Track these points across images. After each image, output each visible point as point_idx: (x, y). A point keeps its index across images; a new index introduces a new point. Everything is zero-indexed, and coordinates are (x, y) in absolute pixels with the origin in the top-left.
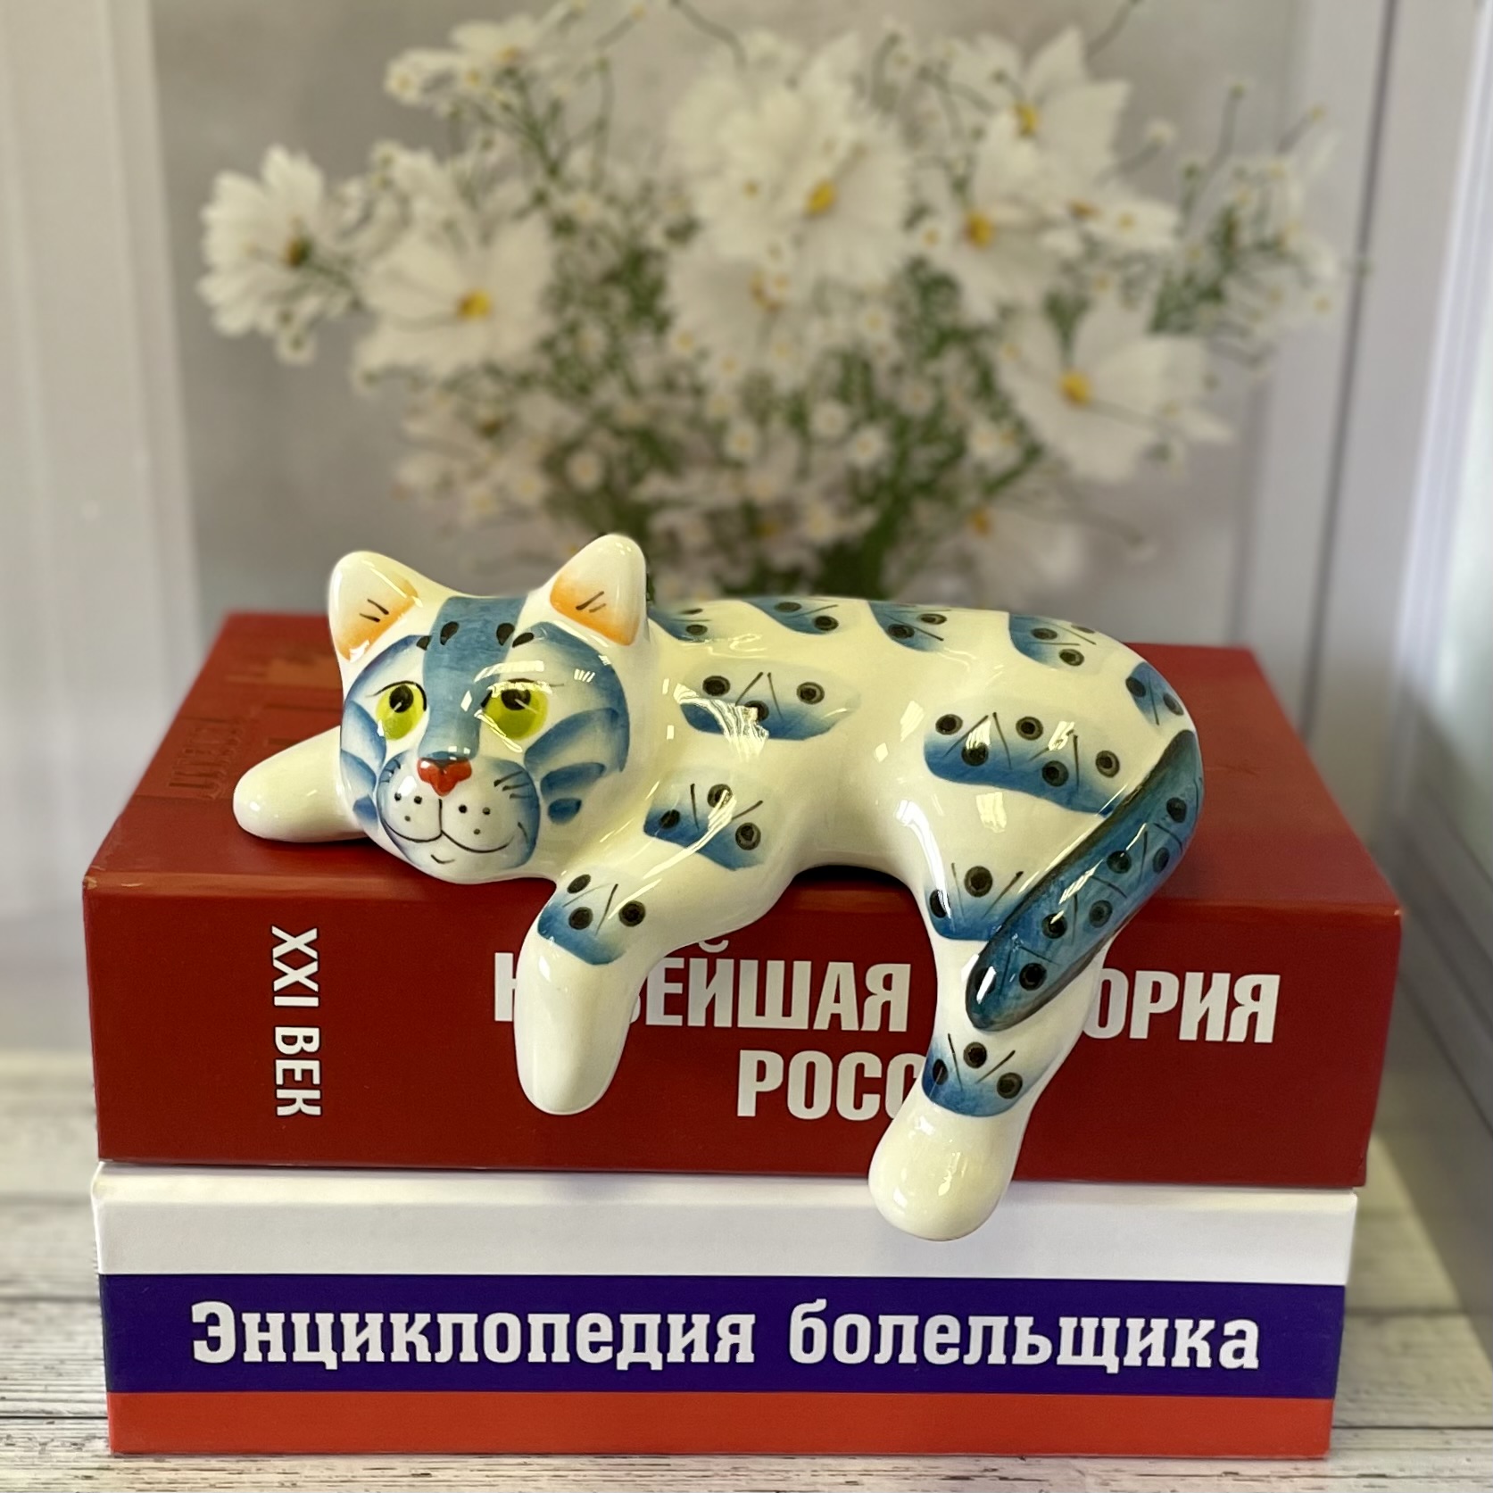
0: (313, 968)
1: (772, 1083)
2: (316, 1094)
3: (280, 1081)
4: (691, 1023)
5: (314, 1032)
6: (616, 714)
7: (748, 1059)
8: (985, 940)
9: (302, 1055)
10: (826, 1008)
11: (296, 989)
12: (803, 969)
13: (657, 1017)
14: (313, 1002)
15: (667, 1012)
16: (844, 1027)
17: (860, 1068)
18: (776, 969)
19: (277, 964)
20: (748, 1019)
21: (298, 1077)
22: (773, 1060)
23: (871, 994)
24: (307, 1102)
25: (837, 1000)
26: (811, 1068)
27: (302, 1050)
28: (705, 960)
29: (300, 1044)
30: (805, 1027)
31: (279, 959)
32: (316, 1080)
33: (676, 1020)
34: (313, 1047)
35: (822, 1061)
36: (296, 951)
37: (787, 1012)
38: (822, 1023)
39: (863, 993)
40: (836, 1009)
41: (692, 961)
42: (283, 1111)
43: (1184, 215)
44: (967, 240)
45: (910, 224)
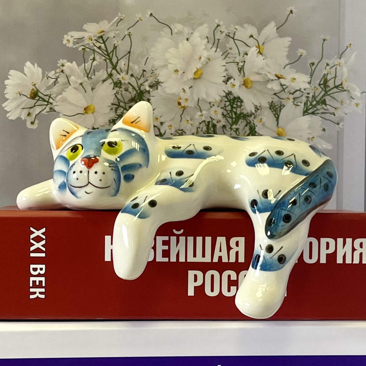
0: (43, 242)
1: (199, 283)
2: (43, 290)
3: (31, 285)
4: (171, 261)
5: (43, 266)
6: (145, 150)
7: (191, 274)
8: (270, 211)
9: (39, 275)
10: (217, 254)
11: (38, 250)
12: (208, 239)
13: (160, 259)
14: (43, 255)
15: (163, 257)
16: (223, 261)
17: (229, 276)
18: (199, 239)
19: (32, 241)
20: (191, 259)
21: (37, 284)
22: (200, 274)
23: (232, 248)
24: (40, 293)
25: (220, 251)
26: (212, 276)
27: (39, 273)
28: (175, 237)
29: (39, 271)
30: (210, 261)
31: (33, 239)
32: (44, 285)
33: (166, 260)
34: (43, 272)
35: (216, 274)
36: (38, 236)
37: (204, 256)
38: (216, 260)
39: (229, 248)
40: (220, 254)
41: (171, 237)
42: (32, 297)
43: (311, 78)
44: (244, 87)
45: (226, 82)
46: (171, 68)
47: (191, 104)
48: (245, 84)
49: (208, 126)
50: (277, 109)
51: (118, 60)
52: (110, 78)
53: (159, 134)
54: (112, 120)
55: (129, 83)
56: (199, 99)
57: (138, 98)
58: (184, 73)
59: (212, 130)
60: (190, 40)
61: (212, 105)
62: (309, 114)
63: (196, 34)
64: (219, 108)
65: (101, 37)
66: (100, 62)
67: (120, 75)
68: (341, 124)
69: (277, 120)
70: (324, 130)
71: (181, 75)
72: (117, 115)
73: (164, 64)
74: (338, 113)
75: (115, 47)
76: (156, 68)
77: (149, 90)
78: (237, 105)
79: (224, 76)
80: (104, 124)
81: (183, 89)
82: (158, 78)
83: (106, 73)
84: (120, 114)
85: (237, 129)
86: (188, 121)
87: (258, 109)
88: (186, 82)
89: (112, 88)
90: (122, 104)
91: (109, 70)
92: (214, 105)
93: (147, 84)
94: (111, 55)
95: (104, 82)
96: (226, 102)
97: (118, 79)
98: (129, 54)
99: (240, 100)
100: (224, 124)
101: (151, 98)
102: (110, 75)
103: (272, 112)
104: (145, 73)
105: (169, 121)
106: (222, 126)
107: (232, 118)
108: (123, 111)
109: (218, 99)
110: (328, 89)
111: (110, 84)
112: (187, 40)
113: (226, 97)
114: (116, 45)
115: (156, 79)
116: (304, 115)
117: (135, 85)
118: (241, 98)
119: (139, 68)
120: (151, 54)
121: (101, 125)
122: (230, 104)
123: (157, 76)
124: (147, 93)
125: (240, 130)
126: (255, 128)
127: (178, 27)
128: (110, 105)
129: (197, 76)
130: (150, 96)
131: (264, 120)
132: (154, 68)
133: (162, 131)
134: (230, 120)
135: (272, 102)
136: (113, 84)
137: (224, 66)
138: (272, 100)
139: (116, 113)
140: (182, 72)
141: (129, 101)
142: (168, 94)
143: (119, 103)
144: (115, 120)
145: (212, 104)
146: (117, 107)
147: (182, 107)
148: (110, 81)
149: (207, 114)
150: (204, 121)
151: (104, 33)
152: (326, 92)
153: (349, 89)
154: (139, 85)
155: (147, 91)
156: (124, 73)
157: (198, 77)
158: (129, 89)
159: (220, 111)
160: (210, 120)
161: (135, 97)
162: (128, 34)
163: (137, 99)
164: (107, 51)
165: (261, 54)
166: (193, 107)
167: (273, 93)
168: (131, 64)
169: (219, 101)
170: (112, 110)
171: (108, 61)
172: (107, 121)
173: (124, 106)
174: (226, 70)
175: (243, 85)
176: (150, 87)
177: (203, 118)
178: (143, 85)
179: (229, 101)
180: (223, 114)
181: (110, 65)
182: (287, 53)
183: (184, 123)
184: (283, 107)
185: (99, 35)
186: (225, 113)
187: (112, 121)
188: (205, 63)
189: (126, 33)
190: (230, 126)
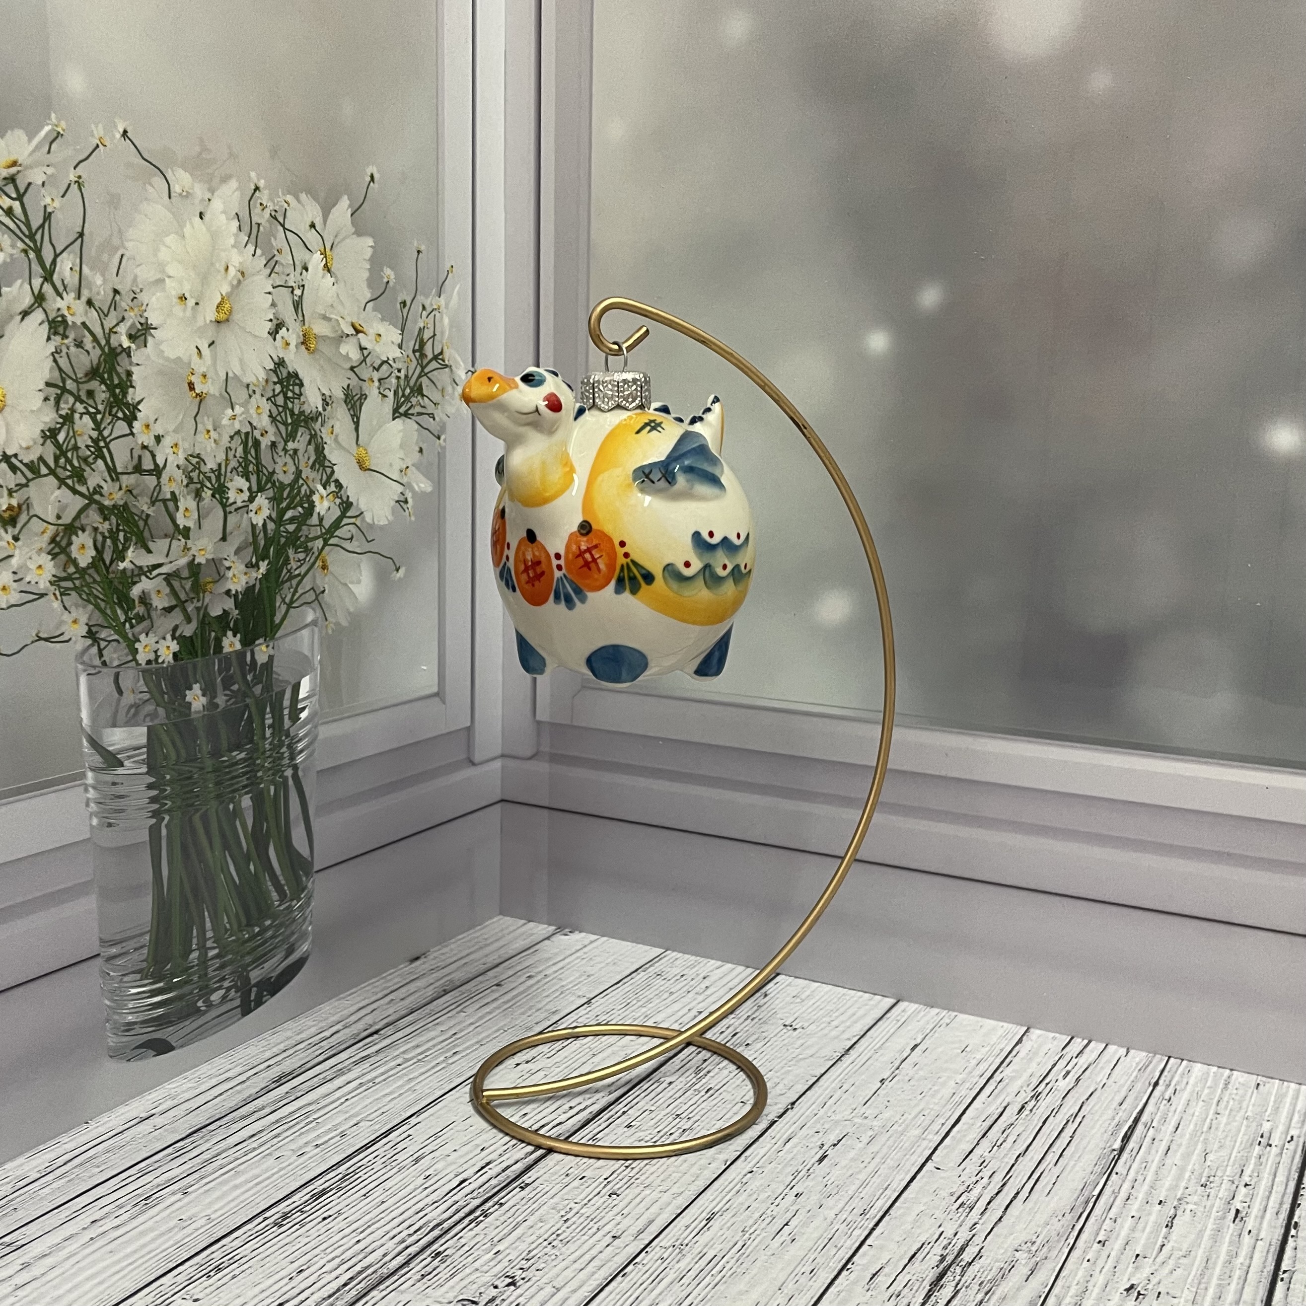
43: (402, 334)
44: (303, 347)
45: (274, 333)
46: (173, 288)
47: (212, 388)
48: (305, 342)
49: (245, 444)
50: (355, 403)
51: (56, 256)
52: (40, 305)
53: (152, 467)
54: (50, 430)
55: (84, 324)
56: (227, 374)
57: (105, 367)
58: (197, 304)
59: (253, 454)
60: (207, 217)
61: (251, 392)
62: (401, 415)
63: (217, 205)
64: (264, 399)
65: (12, 179)
66: (11, 255)
67: (62, 298)
68: (443, 437)
69: (357, 429)
70: (421, 450)
71: (193, 308)
72: (61, 416)
73: (159, 276)
74: (439, 415)
75: (48, 217)
76: (141, 286)
77: (129, 347)
78: (293, 392)
79: (271, 320)
80: (31, 443)
81: (197, 347)
82: (145, 314)
83: (29, 290)
84: (67, 414)
85: (296, 451)
86: (208, 431)
87: (327, 404)
88: (201, 331)
89: (46, 337)
90: (70, 385)
91: (37, 282)
92: (254, 392)
93: (123, 329)
94: (38, 237)
95: (27, 319)
96: (275, 383)
97: (59, 309)
98: (80, 240)
99: (297, 381)
100: (273, 439)
101: (134, 369)
102: (40, 299)
103: (349, 410)
104: (117, 297)
105: (174, 431)
106: (269, 443)
107: (285, 424)
108: (74, 404)
109: (262, 376)
110: (425, 362)
111: (40, 324)
112: (201, 216)
113: (274, 371)
114: (49, 210)
115: (141, 316)
116: (394, 419)
117: (98, 331)
118: (301, 376)
119: (105, 281)
120: (129, 245)
121: (24, 445)
122: (282, 391)
123: (144, 307)
124: (124, 353)
125: (300, 453)
126: (323, 448)
127: (181, 179)
128: (42, 386)
129: (222, 316)
130: (131, 363)
131: (336, 430)
132: (137, 286)
133: (160, 461)
134: (282, 428)
135: (348, 386)
136: (46, 326)
137: (269, 293)
138: (349, 382)
139: (57, 411)
140: (193, 301)
141: (86, 375)
142: (167, 359)
143: (64, 381)
144: (55, 429)
145: (251, 388)
146: (59, 392)
147: (197, 395)
148: (38, 315)
149: (243, 413)
150: (238, 432)
151: (19, 168)
152: (423, 368)
153: (451, 363)
154: (107, 331)
155: (124, 350)
156: (72, 295)
157: (225, 317)
158: (85, 340)
159: (266, 406)
160: (249, 429)
161: (99, 364)
162: (76, 182)
163: (104, 372)
164: (28, 224)
165: (329, 271)
166: (217, 394)
167: (348, 366)
168: (85, 269)
169: (264, 383)
170: (48, 402)
171: (32, 255)
172: (37, 433)
173: (75, 392)
174: (273, 305)
175: (302, 343)
176: (131, 337)
177: (237, 426)
178: (116, 333)
179: (280, 382)
180: (271, 416)
181: (36, 268)
182: (366, 275)
183: (201, 437)
184: (365, 399)
185: (5, 173)
186: (275, 412)
187: (48, 434)
188: (235, 283)
189: (73, 178)
190: (283, 443)
